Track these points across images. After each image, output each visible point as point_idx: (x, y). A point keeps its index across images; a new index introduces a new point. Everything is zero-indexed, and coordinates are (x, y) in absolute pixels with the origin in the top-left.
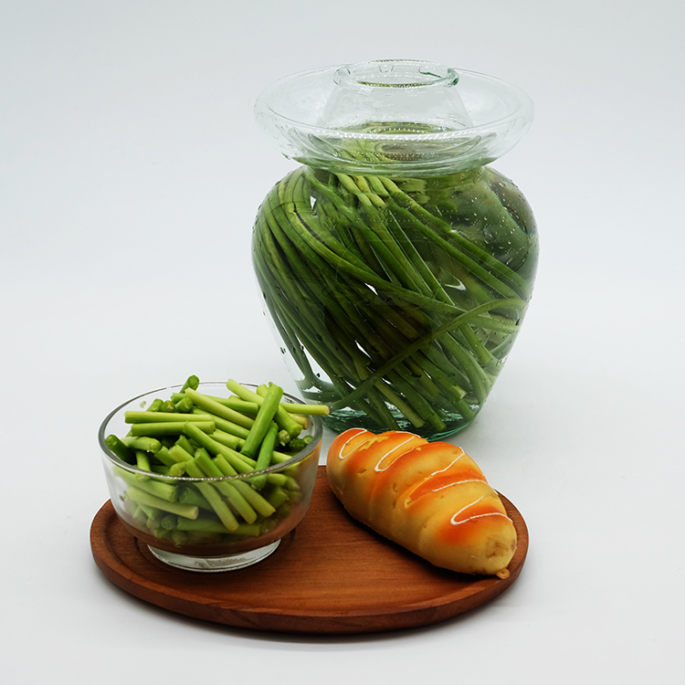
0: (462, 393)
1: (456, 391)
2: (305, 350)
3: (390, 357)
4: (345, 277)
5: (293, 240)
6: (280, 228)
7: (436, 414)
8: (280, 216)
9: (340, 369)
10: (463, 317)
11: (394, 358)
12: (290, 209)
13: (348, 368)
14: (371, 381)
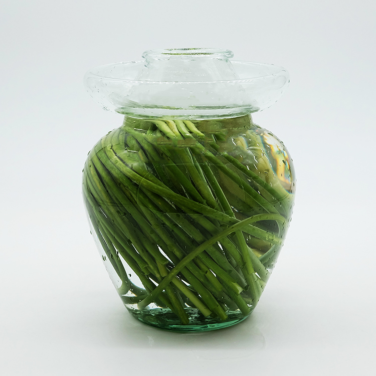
0: (240, 290)
1: (235, 287)
2: (119, 255)
3: (184, 256)
4: (149, 194)
5: (110, 170)
6: (101, 162)
7: (219, 306)
8: (102, 155)
9: (146, 268)
10: (238, 225)
11: (186, 258)
12: (108, 148)
13: (151, 267)
14: (170, 277)
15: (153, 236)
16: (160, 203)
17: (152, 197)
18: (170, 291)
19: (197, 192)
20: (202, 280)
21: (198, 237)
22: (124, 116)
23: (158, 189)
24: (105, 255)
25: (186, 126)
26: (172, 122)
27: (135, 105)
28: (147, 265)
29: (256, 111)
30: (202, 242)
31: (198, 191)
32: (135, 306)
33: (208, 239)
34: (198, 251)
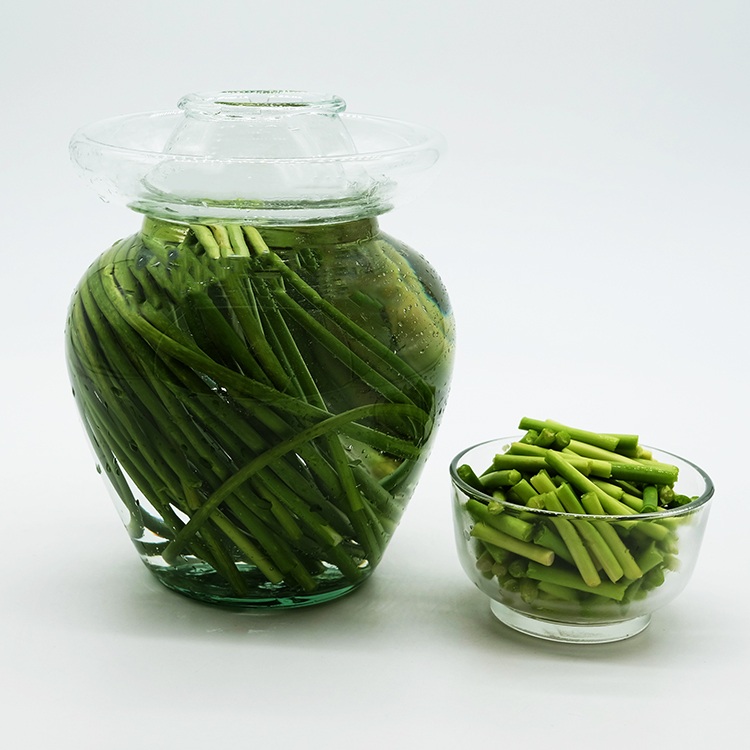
0: (337, 539)
1: (327, 533)
2: (120, 465)
3: (229, 476)
4: (166, 360)
7: (299, 565)
8: (94, 282)
9: (164, 492)
10: (328, 423)
11: (232, 478)
12: (107, 272)
13: (173, 491)
14: (204, 511)
15: (175, 436)
16: (184, 378)
17: (171, 366)
18: (209, 535)
19: (253, 360)
20: (264, 518)
21: (254, 442)
22: (142, 216)
23: (182, 352)
24: (99, 463)
25: (246, 236)
26: (220, 229)
27: (161, 197)
28: (165, 488)
29: (387, 210)
30: (262, 452)
31: (256, 358)
32: (159, 561)
33: (273, 446)
34: (255, 467)
